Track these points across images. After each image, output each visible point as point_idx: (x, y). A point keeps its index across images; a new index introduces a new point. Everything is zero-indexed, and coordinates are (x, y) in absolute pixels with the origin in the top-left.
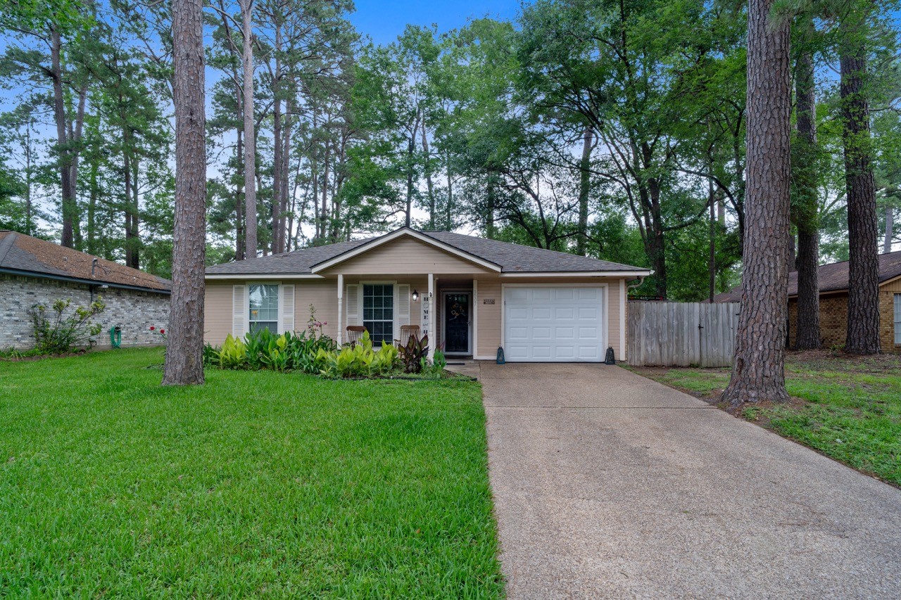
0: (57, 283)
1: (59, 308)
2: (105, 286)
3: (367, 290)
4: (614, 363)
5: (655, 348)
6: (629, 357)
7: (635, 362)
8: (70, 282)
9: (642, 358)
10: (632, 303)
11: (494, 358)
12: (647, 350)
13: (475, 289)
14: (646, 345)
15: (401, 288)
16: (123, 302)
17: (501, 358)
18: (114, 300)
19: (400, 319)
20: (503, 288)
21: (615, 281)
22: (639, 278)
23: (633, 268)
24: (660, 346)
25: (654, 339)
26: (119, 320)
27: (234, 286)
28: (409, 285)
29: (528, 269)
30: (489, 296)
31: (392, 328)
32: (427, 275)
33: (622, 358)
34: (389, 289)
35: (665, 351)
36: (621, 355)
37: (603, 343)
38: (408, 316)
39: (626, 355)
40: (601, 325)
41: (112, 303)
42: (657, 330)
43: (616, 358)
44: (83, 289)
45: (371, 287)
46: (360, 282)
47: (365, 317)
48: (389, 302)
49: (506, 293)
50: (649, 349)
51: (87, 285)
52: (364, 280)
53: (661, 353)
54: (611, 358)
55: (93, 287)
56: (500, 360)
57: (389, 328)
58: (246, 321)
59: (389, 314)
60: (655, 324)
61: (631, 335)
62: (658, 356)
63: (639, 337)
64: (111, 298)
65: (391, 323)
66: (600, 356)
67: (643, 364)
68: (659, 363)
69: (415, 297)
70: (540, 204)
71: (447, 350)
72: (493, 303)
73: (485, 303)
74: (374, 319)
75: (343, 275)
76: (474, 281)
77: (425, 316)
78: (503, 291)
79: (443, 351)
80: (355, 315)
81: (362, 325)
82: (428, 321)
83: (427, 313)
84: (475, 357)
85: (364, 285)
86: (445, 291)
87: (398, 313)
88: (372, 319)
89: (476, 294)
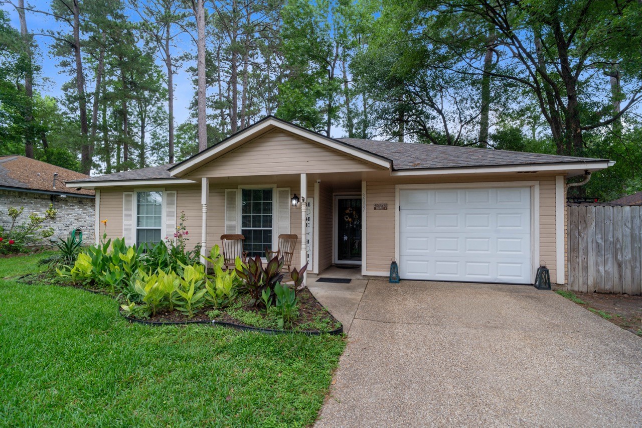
0: (17, 194)
1: (14, 215)
2: (64, 196)
3: (246, 194)
4: (549, 288)
5: (611, 267)
6: (571, 279)
7: (579, 286)
8: (30, 193)
9: (590, 281)
10: (575, 207)
11: (387, 274)
12: (598, 271)
13: (364, 191)
14: (597, 264)
15: (280, 193)
16: (85, 209)
17: (394, 275)
18: (76, 208)
19: (280, 226)
20: (397, 190)
21: (550, 178)
22: (587, 172)
23: (579, 159)
24: (620, 266)
25: (610, 256)
26: (81, 224)
27: (125, 193)
28: (289, 189)
29: (428, 165)
30: (381, 201)
31: (271, 237)
32: (299, 175)
33: (561, 280)
34: (268, 194)
35: (628, 273)
36: (559, 276)
37: (532, 260)
38: (288, 223)
39: (566, 276)
40: (528, 236)
41: (74, 209)
42: (614, 243)
43: (552, 280)
44: (44, 199)
45: (249, 191)
46: (239, 187)
47: (244, 224)
48: (268, 208)
49: (402, 196)
50: (602, 269)
51: (48, 195)
52: (242, 184)
53: (621, 276)
54: (543, 279)
55: (54, 197)
56: (394, 278)
57: (268, 235)
58: (134, 228)
59: (268, 221)
60: (610, 236)
61: (573, 249)
62: (616, 280)
63: (586, 253)
64: (73, 206)
65: (270, 231)
66: (527, 276)
67: (593, 290)
68: (617, 289)
69: (294, 202)
70: (444, 118)
71: (339, 259)
72: (385, 209)
73: (375, 209)
74: (253, 227)
75: (207, 178)
76: (362, 182)
77: (306, 224)
78: (397, 194)
79: (335, 260)
80: (233, 223)
81: (240, 233)
82: (310, 229)
83: (309, 220)
84: (364, 272)
85: (243, 190)
86: (337, 195)
87: (278, 220)
88: (251, 227)
89: (365, 198)
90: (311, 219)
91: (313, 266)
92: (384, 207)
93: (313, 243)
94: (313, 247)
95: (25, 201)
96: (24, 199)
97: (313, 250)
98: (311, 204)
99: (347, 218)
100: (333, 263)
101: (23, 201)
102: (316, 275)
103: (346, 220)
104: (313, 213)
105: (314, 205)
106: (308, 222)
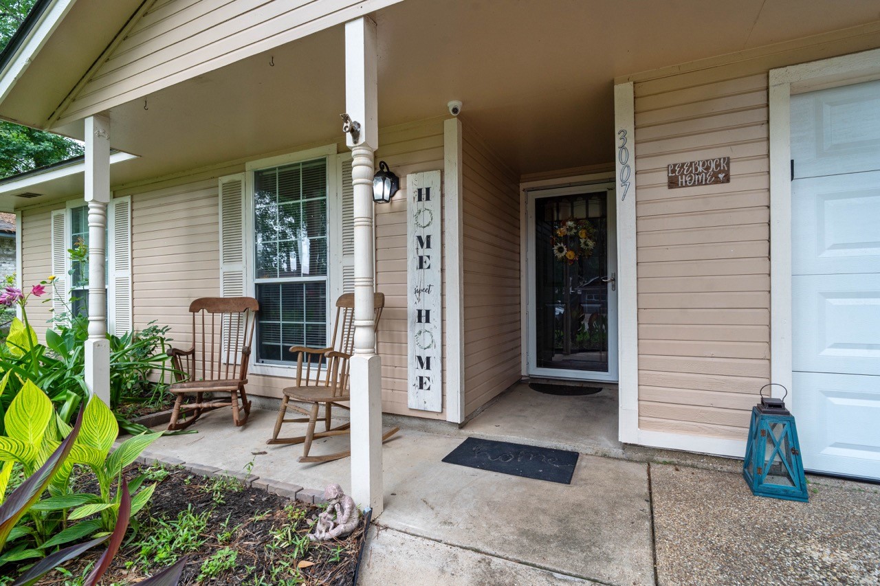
3: (264, 186)
13: (622, 122)
15: (345, 168)
19: (345, 270)
20: (779, 96)
30: (698, 149)
31: (325, 301)
34: (318, 178)
45: (270, 176)
47: (260, 270)
48: (318, 219)
49: (796, 121)
57: (316, 298)
58: (68, 288)
59: (319, 256)
65: (323, 286)
69: (380, 188)
71: (541, 363)
72: (717, 181)
73: (673, 183)
74: (281, 276)
75: (96, 115)
76: (618, 89)
77: (421, 258)
78: (780, 111)
79: (529, 366)
80: (236, 267)
81: (250, 293)
82: (432, 276)
83: (428, 246)
84: (630, 429)
85: (255, 172)
86: (533, 189)
87: (341, 253)
88: (276, 276)
89: (630, 145)
90: (436, 242)
91: (443, 396)
92: (715, 175)
93: (443, 320)
94: (443, 333)
95: (9, 253)
96: (8, 250)
97: (443, 345)
98: (435, 193)
99: (561, 250)
100: (524, 373)
101: (5, 253)
102: (454, 430)
103: (560, 255)
104: (442, 220)
105: (442, 196)
106: (424, 252)
